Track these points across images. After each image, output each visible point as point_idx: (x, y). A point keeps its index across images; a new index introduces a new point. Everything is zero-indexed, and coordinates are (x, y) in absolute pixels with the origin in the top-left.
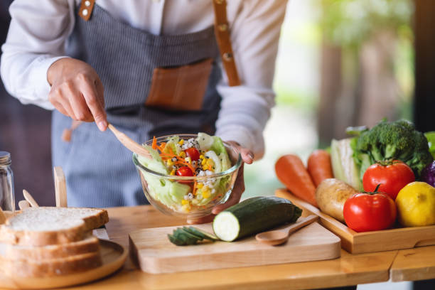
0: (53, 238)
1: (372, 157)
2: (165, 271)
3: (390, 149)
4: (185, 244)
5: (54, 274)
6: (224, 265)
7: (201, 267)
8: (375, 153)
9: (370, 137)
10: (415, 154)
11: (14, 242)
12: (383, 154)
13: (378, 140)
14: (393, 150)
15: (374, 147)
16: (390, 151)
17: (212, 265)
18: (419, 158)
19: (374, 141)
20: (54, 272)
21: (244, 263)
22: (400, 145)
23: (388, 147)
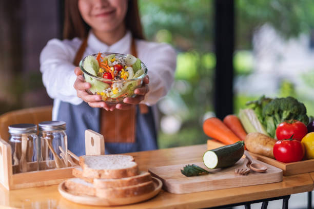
0: (124, 173)
1: (274, 119)
2: (186, 192)
3: (286, 114)
4: (192, 175)
6: (219, 187)
8: (277, 116)
9: (274, 106)
11: (98, 177)
12: (281, 117)
13: (279, 108)
14: (288, 114)
15: (276, 112)
16: (285, 115)
17: (212, 188)
19: (277, 109)
20: (133, 193)
21: (230, 186)
22: (294, 111)
23: (285, 112)
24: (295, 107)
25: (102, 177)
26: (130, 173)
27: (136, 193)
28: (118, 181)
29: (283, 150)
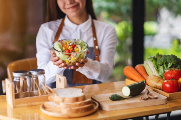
0: (77, 99)
1: (164, 67)
2: (111, 110)
3: (170, 64)
4: (115, 100)
5: (82, 112)
7: (123, 108)
8: (165, 66)
9: (164, 60)
10: (178, 65)
11: (62, 101)
12: (167, 66)
13: (166, 61)
14: (171, 64)
15: (164, 64)
17: (127, 107)
18: (180, 67)
19: (165, 62)
22: (175, 63)
23: (169, 63)
24: (175, 61)
25: (65, 101)
26: (80, 99)
27: (83, 111)
28: (74, 104)
29: (168, 85)
